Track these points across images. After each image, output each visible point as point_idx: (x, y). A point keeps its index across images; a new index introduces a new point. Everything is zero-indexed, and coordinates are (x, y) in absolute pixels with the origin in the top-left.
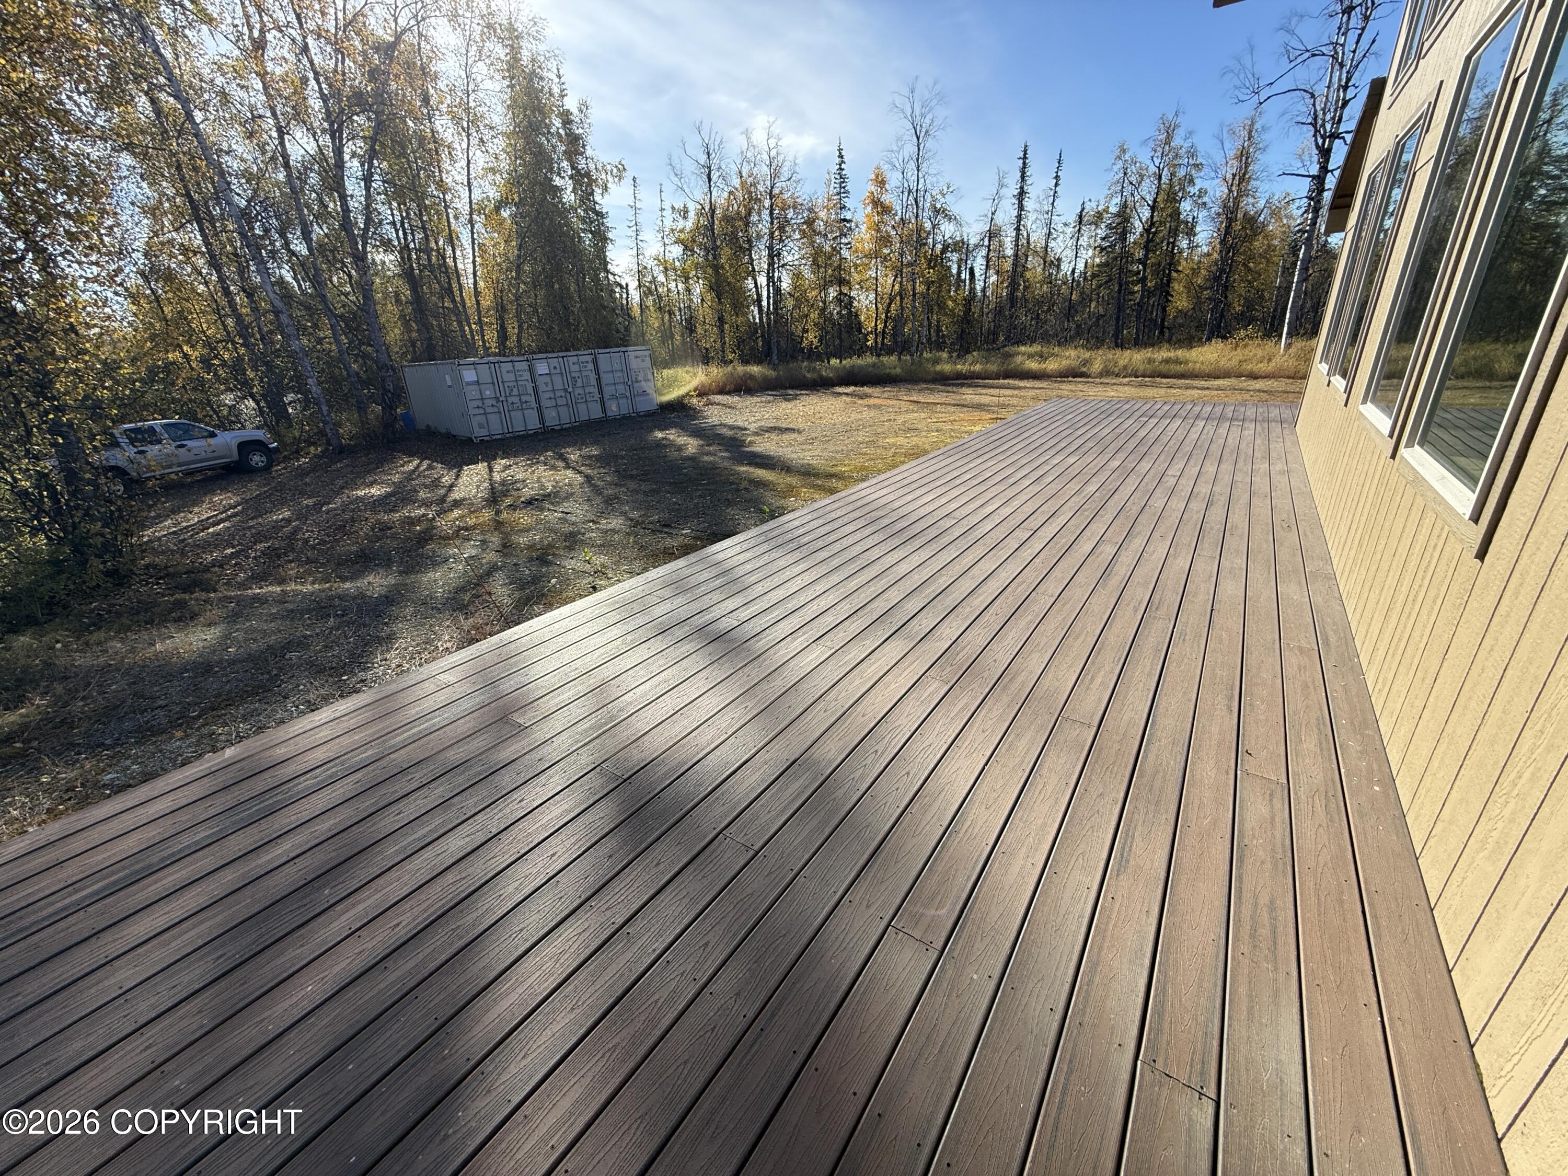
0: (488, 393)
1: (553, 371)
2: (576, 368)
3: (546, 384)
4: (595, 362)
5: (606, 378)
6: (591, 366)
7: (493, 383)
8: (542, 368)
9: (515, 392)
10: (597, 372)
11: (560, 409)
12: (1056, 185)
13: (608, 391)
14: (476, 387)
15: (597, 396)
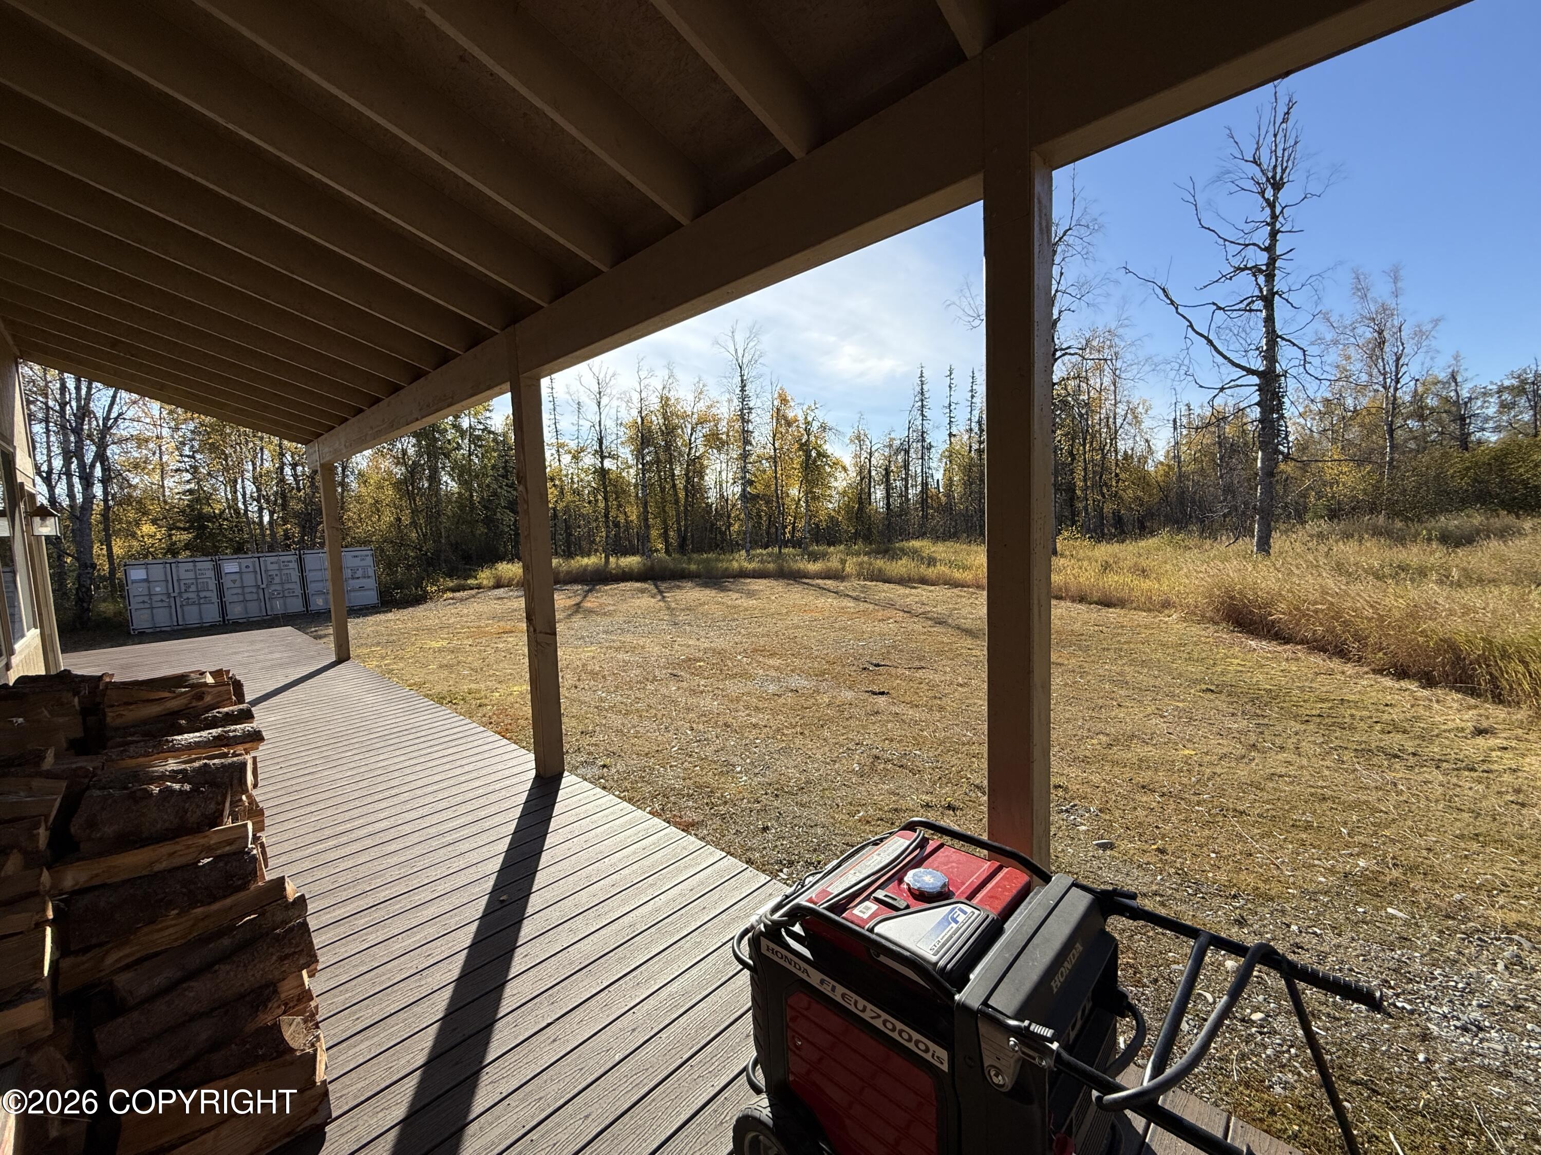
0: (158, 589)
1: (244, 570)
2: (275, 566)
3: (234, 581)
4: (300, 561)
5: (310, 576)
6: (294, 565)
7: (167, 581)
8: (230, 567)
9: (193, 588)
10: (302, 570)
11: (249, 605)
12: (972, 397)
13: (312, 588)
14: (145, 585)
15: (298, 591)
